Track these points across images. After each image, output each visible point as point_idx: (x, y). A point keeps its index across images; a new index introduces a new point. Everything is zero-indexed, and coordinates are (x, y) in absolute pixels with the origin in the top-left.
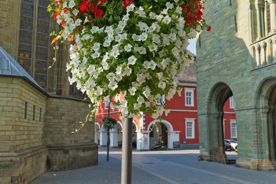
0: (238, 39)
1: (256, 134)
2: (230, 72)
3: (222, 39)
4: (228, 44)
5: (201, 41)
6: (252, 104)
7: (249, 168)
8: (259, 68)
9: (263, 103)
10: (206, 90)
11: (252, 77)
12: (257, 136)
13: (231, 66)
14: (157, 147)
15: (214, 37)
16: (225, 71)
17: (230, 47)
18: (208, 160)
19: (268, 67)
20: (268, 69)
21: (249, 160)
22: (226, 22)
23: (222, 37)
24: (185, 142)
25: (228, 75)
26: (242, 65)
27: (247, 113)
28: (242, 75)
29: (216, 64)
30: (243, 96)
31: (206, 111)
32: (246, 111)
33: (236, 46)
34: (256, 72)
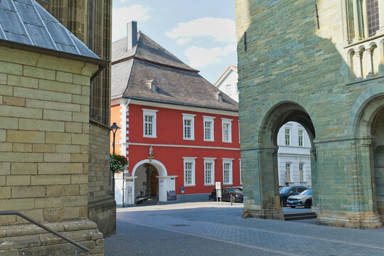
0: (321, 38)
1: (355, 177)
2: (305, 87)
3: (290, 38)
4: (302, 46)
5: (247, 41)
6: (349, 132)
7: (343, 226)
8: (362, 82)
9: (364, 131)
10: (258, 114)
11: (350, 93)
12: (357, 178)
13: (307, 79)
14: (142, 201)
15: (275, 35)
16: (296, 86)
17: (305, 50)
18: (260, 217)
19: (379, 80)
20: (379, 82)
21: (344, 214)
22: (298, 14)
23: (290, 35)
24: (183, 192)
25: (302, 91)
26: (330, 76)
27: (339, 147)
28: (330, 91)
29: (277, 75)
30: (332, 121)
31: (257, 145)
32: (337, 143)
33: (316, 49)
34: (358, 87)
